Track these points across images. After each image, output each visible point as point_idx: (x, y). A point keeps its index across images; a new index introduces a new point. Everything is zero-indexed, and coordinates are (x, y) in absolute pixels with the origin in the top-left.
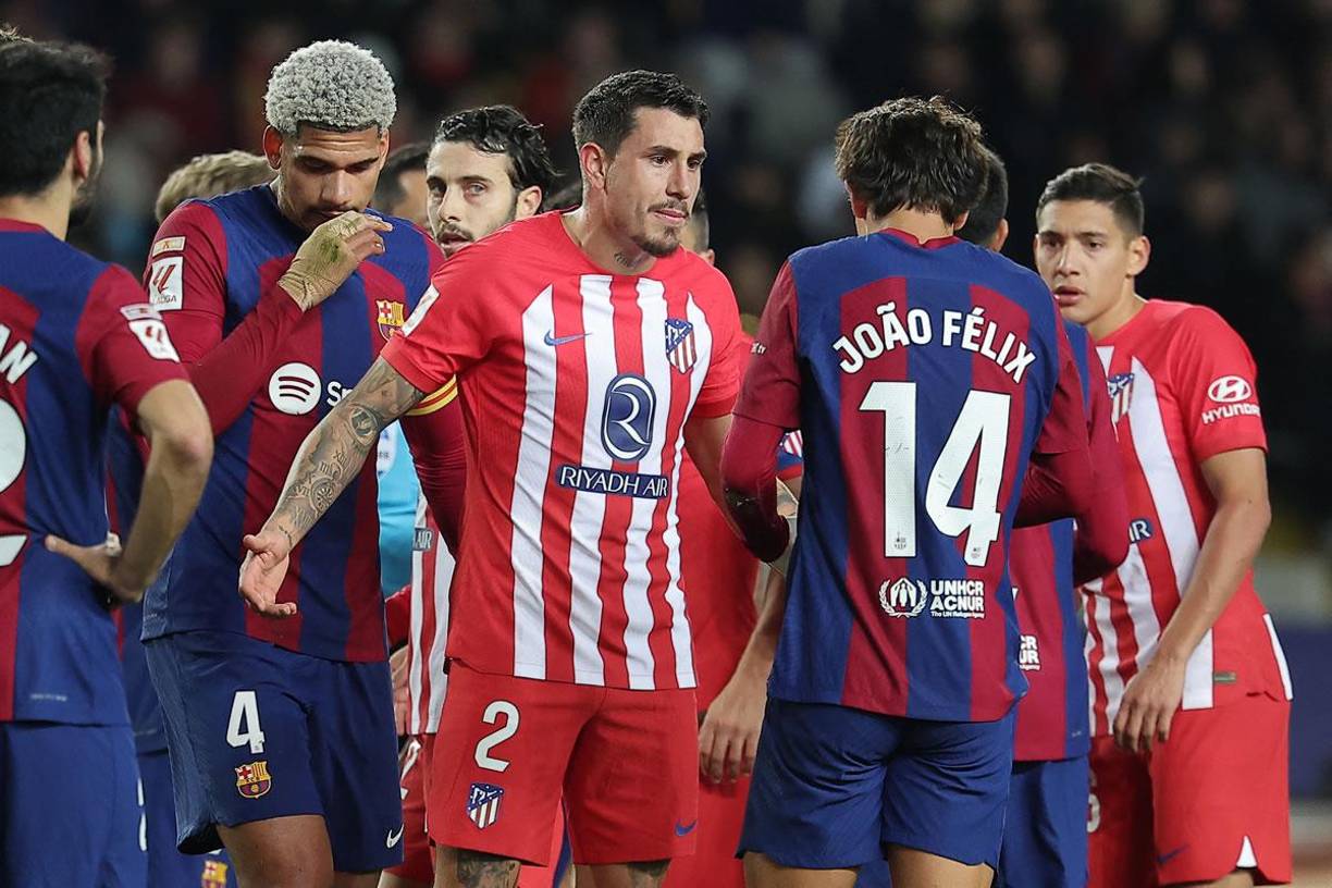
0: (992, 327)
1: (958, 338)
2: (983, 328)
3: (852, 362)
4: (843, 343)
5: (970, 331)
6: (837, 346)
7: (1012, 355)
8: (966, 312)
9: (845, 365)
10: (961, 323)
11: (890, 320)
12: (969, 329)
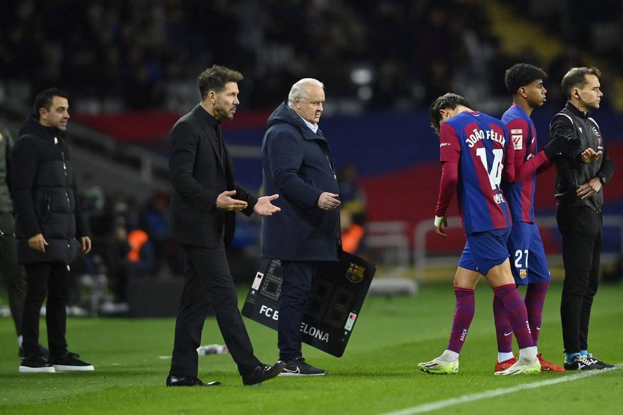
0: (496, 134)
1: (490, 137)
2: (494, 134)
3: (471, 144)
4: (468, 140)
5: (492, 136)
6: (467, 141)
7: (502, 141)
8: (490, 131)
9: (470, 146)
10: (490, 133)
11: (477, 133)
12: (492, 135)
